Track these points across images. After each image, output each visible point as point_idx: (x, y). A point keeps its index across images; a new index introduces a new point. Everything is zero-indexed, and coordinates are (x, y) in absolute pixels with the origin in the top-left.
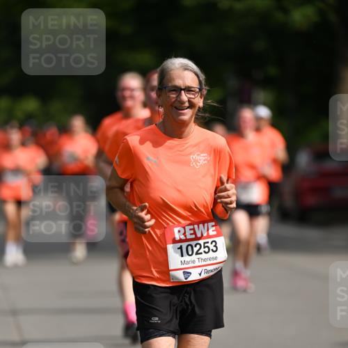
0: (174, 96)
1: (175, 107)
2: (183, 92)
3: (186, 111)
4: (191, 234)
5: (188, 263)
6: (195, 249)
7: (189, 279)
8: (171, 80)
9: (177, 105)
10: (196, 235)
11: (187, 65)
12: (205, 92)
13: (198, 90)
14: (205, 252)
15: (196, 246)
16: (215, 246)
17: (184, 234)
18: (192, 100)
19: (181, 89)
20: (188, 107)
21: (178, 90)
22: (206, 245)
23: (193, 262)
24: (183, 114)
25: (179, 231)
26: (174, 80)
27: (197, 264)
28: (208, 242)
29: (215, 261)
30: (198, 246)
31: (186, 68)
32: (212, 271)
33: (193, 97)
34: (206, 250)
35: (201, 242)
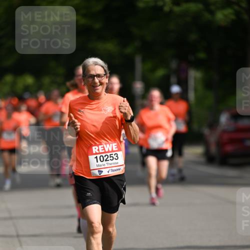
0: (91, 80)
1: (93, 86)
4: (102, 150)
5: (101, 166)
6: (105, 158)
7: (102, 175)
10: (105, 150)
14: (110, 159)
15: (105, 156)
16: (117, 156)
17: (98, 150)
18: (101, 81)
20: (99, 85)
22: (111, 156)
23: (104, 165)
25: (95, 148)
27: (106, 166)
28: (112, 154)
29: (117, 165)
30: (107, 157)
33: (101, 79)
34: (112, 158)
35: (109, 154)
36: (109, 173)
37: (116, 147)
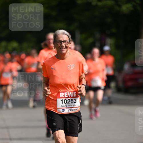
1: (60, 48)
4: (66, 96)
5: (64, 106)
7: (64, 112)
15: (68, 100)
17: (64, 95)
20: (65, 48)
23: (67, 106)
24: (63, 51)
31: (64, 34)
33: (67, 44)
37: (75, 94)
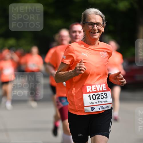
0: (91, 27)
1: (91, 32)
2: (95, 25)
3: (96, 34)
5: (93, 103)
6: (97, 97)
7: (94, 111)
8: (90, 19)
9: (93, 31)
10: (97, 90)
11: (97, 12)
12: (105, 25)
13: (102, 24)
14: (101, 98)
15: (97, 95)
16: (106, 95)
18: (100, 29)
19: (95, 24)
20: (98, 32)
21: (93, 24)
22: (102, 95)
23: (96, 103)
24: (95, 35)
25: (89, 88)
26: (91, 19)
27: (98, 104)
28: (103, 94)
29: (106, 103)
30: (98, 95)
31: (97, 14)
32: (105, 108)
33: (100, 27)
35: (100, 93)
36: (100, 110)
37: (105, 87)
